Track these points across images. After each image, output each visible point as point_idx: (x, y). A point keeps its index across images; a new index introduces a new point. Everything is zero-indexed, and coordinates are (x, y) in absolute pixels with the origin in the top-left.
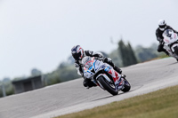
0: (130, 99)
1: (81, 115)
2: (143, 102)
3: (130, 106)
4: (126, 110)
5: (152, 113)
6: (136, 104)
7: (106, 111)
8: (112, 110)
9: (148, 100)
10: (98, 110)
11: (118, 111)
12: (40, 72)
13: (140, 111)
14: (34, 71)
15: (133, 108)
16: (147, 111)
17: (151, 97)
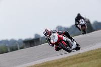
0: (88, 52)
1: (60, 61)
2: (94, 54)
3: (87, 56)
4: (85, 58)
5: (99, 60)
6: (91, 55)
7: (74, 59)
8: (77, 58)
9: (98, 53)
10: (69, 58)
11: (80, 59)
12: (40, 36)
13: (93, 59)
14: (36, 35)
15: (89, 57)
16: (97, 59)
17: (99, 51)
